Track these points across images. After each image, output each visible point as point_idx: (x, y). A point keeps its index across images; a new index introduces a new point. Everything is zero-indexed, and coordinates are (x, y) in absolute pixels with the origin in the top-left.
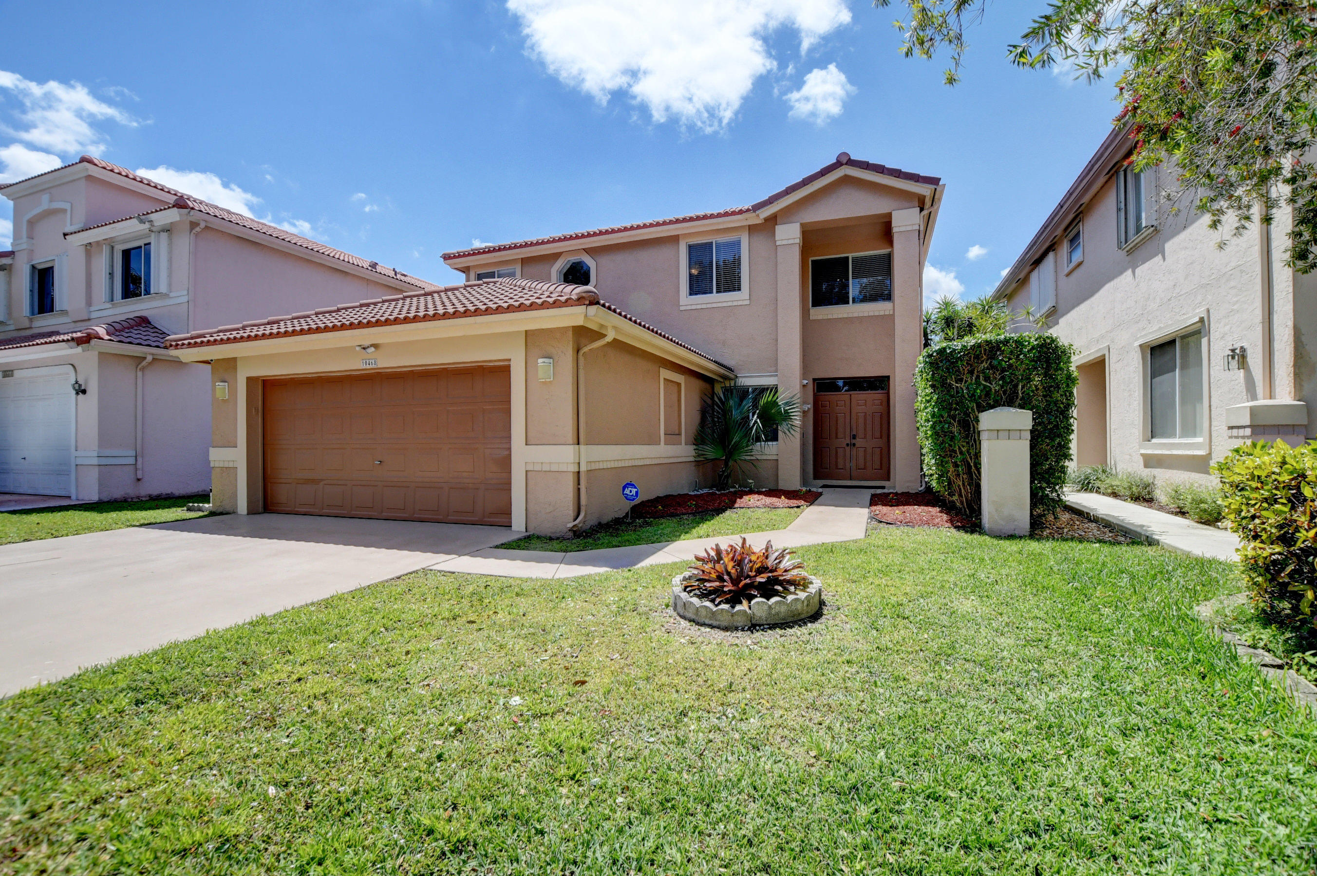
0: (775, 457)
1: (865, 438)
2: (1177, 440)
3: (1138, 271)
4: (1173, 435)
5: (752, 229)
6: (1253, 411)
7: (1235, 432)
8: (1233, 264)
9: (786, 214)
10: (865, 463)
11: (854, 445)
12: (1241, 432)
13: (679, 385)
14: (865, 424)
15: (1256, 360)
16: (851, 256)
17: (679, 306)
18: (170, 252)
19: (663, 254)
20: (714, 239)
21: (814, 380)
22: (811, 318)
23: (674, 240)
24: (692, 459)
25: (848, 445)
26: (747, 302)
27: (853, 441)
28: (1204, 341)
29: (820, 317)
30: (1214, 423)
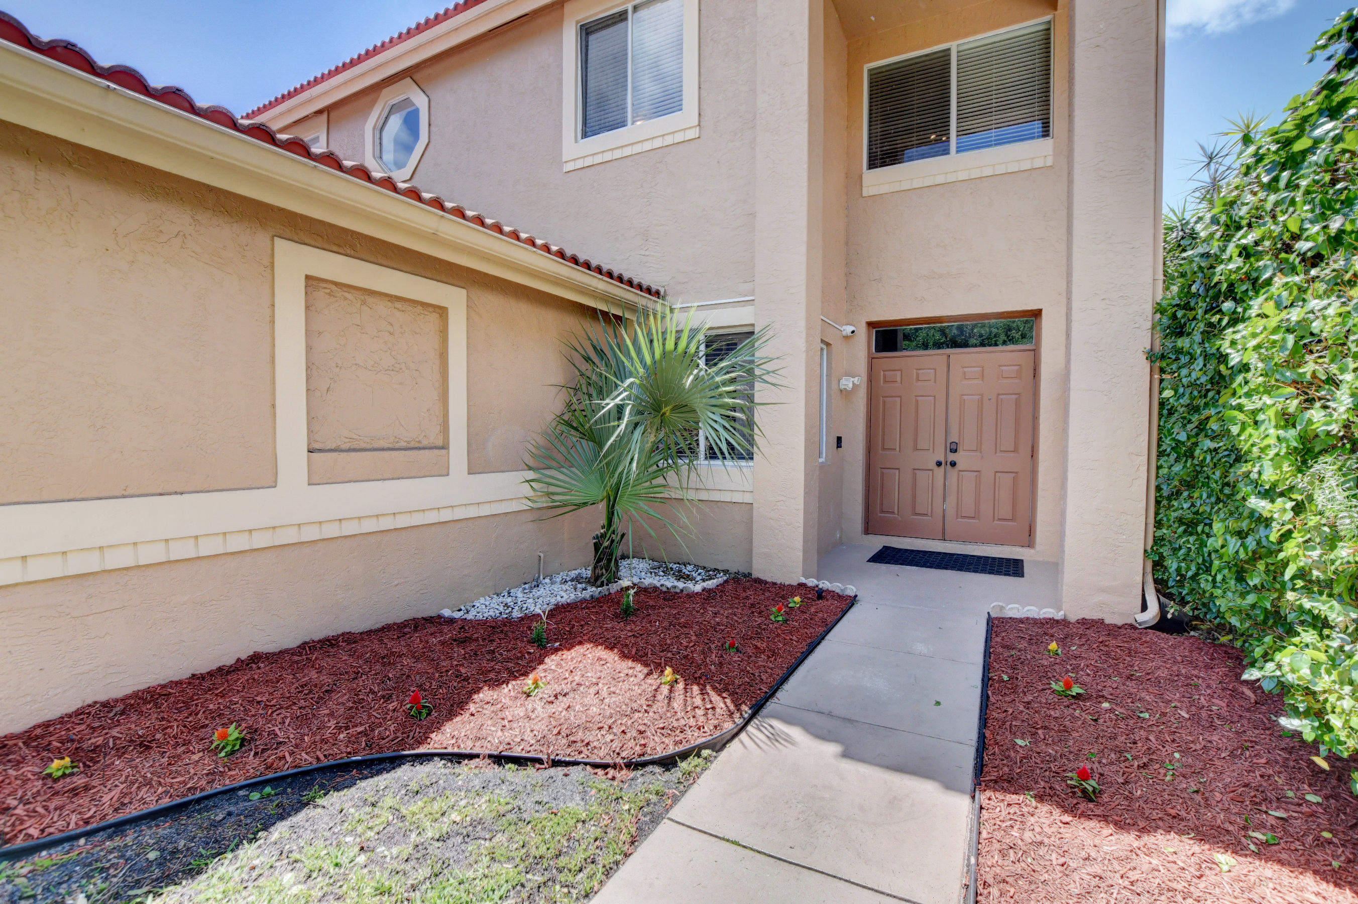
0: (747, 498)
1: (979, 449)
10: (977, 503)
11: (953, 464)
13: (442, 312)
14: (980, 416)
16: (954, 46)
17: (561, 163)
21: (870, 325)
22: (865, 194)
23: (555, 19)
24: (524, 505)
25: (939, 464)
26: (692, 134)
27: (952, 457)
29: (884, 189)
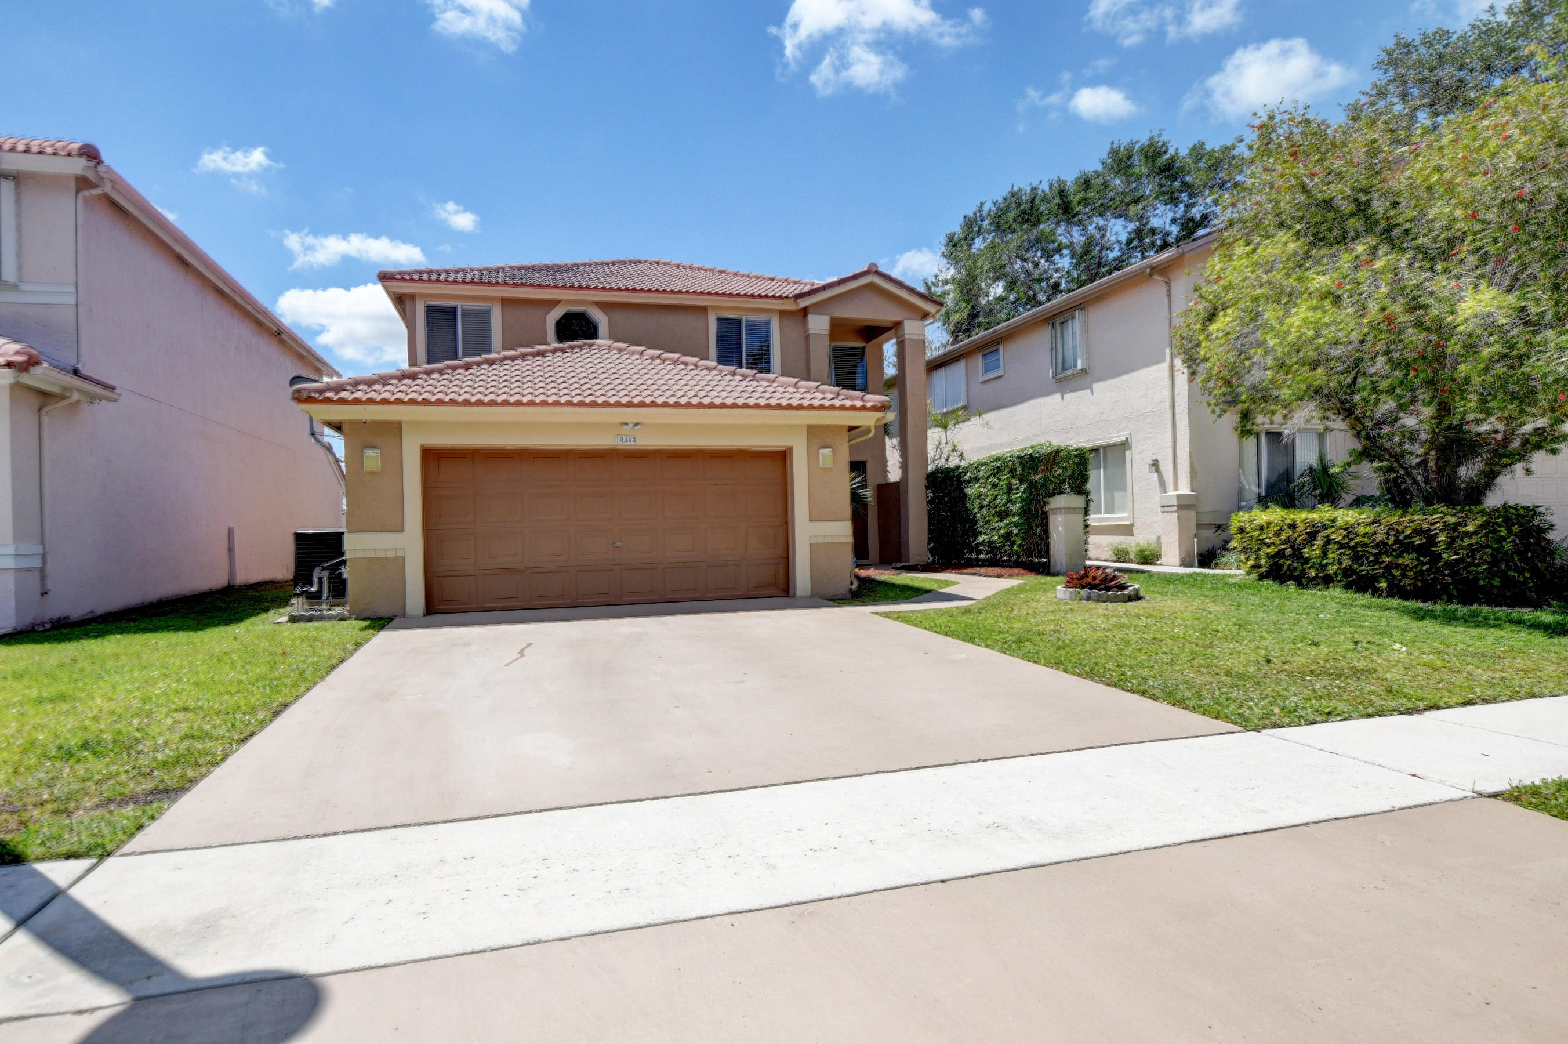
2: (1103, 516)
3: (1066, 396)
4: (1100, 513)
5: (783, 313)
6: (1179, 497)
7: (1166, 509)
8: (1149, 409)
9: (819, 308)
12: (1171, 509)
15: (1167, 468)
18: (18, 214)
19: (691, 321)
20: (744, 317)
23: (704, 309)
28: (1128, 453)
30: (1135, 504)
